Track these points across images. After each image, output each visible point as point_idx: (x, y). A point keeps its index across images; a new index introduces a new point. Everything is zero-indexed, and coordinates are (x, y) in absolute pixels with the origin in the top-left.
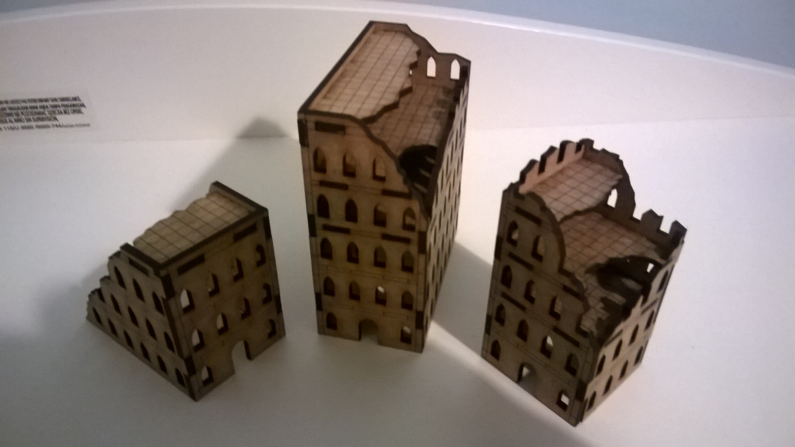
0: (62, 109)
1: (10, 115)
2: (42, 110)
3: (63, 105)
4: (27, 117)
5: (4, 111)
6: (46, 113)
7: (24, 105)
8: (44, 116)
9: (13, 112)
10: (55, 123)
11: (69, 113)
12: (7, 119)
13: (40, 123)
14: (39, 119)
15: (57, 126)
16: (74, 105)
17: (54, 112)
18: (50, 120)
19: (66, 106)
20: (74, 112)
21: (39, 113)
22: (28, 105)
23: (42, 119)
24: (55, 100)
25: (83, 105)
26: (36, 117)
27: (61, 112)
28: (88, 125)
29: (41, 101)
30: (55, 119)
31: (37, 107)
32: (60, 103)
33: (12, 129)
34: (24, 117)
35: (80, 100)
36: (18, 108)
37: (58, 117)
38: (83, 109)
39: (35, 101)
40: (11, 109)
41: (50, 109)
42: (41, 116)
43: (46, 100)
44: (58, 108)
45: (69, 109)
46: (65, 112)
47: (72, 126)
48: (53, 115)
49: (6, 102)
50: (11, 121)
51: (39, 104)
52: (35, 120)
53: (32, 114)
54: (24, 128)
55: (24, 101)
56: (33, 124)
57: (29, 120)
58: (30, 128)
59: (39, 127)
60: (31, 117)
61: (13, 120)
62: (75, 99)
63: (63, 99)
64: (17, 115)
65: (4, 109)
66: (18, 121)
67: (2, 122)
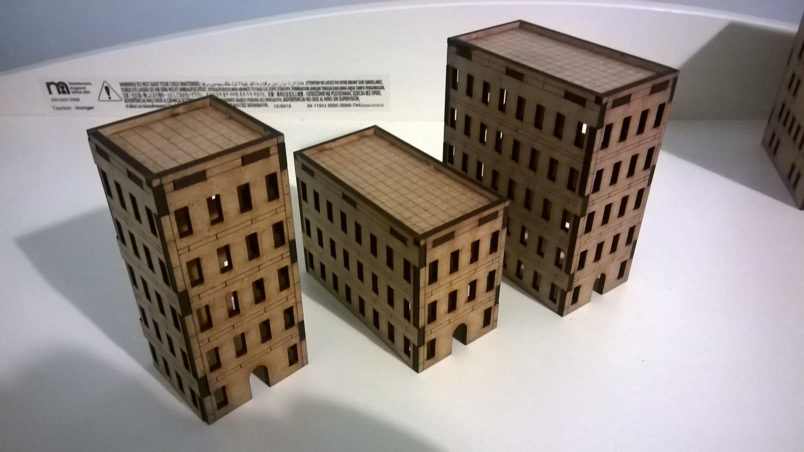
0: (365, 91)
1: (322, 94)
2: (349, 91)
3: (366, 87)
4: (335, 96)
5: (318, 91)
6: (352, 93)
7: (336, 85)
8: (349, 96)
9: (326, 91)
10: (356, 102)
11: (370, 95)
12: (319, 97)
13: (344, 102)
14: (344, 99)
15: (357, 105)
16: (376, 88)
17: (358, 94)
18: (353, 99)
19: (370, 88)
20: (374, 93)
21: (346, 93)
22: (340, 85)
23: (347, 99)
24: (362, 82)
25: (383, 88)
26: (342, 96)
27: (364, 94)
28: (382, 105)
29: (350, 82)
30: (358, 99)
31: (345, 88)
32: (365, 85)
33: (321, 106)
34: (333, 96)
35: (381, 83)
36: (331, 88)
37: (361, 97)
38: (382, 91)
39: (345, 82)
40: (325, 88)
41: (355, 90)
42: (346, 96)
43: (355, 82)
44: (362, 90)
45: (371, 90)
46: (367, 93)
47: (369, 106)
48: (357, 96)
49: (322, 83)
50: (321, 100)
51: (348, 85)
52: (340, 99)
53: (340, 93)
54: (330, 106)
55: (337, 82)
56: (339, 102)
57: (336, 99)
58: (336, 106)
59: (342, 105)
60: (338, 97)
61: (323, 99)
62: (378, 82)
63: (368, 82)
64: (328, 94)
65: (319, 88)
66: (328, 99)
67: (314, 100)
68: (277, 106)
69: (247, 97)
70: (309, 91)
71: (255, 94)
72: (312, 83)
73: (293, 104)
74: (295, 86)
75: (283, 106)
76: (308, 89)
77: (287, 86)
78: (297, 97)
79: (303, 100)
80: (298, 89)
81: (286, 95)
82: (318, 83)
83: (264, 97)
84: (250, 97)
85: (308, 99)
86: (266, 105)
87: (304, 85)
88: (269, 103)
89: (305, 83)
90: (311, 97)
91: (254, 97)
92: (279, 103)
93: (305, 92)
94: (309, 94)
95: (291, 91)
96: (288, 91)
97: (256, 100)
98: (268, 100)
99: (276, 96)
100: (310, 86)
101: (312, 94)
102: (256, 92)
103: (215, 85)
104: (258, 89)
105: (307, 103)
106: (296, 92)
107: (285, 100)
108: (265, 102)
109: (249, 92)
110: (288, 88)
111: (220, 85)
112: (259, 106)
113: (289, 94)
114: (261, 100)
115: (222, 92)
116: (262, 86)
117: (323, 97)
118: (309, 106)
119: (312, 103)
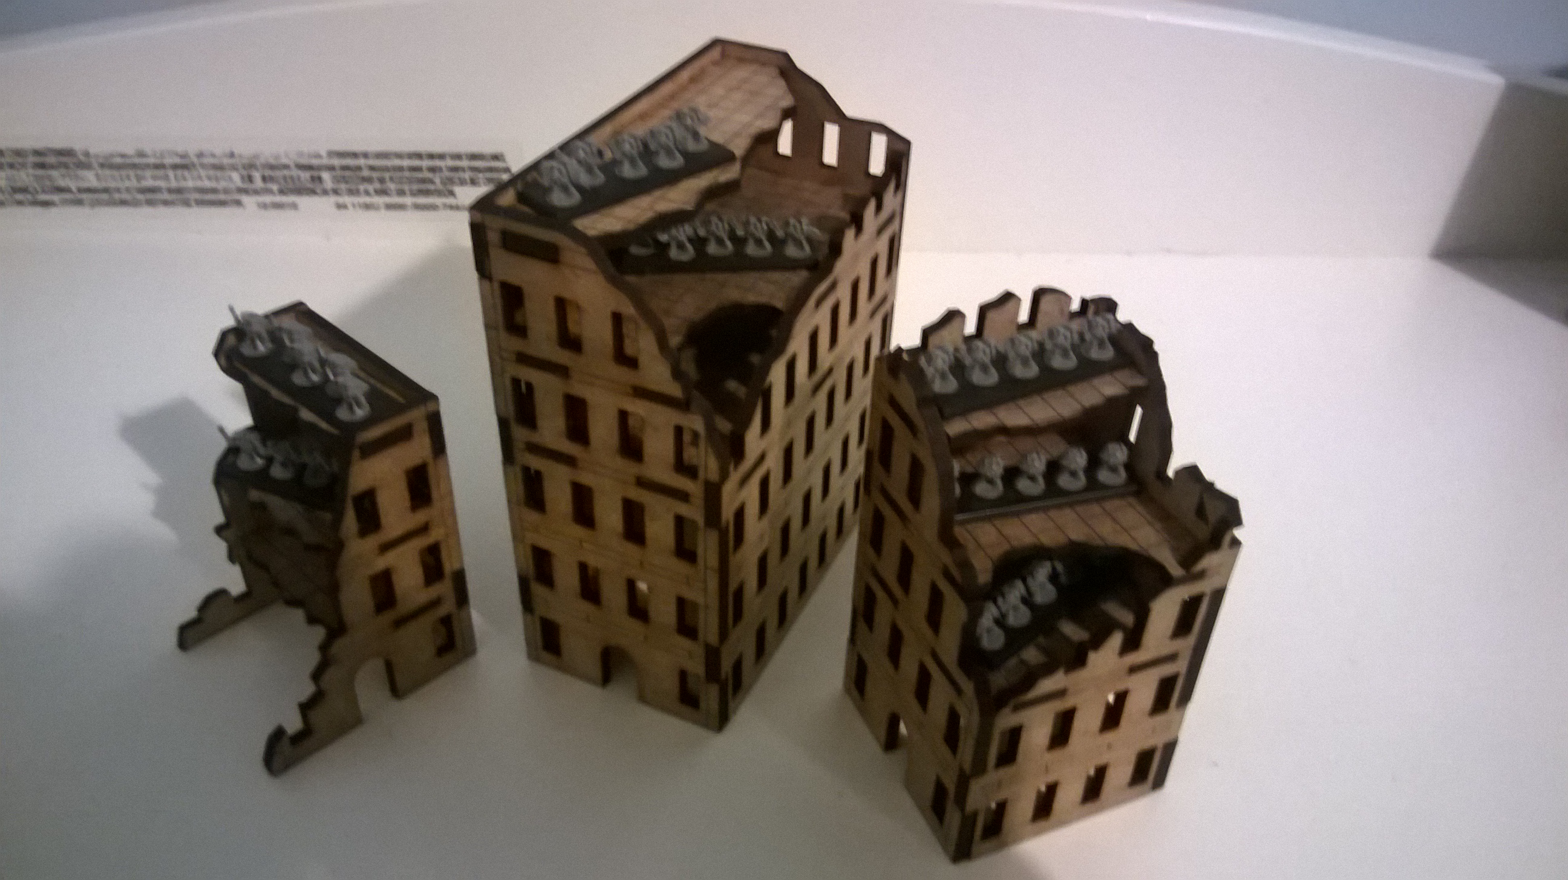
0: (467, 175)
1: (369, 180)
2: (429, 175)
3: (470, 168)
4: (399, 186)
5: (358, 173)
6: (437, 181)
7: (397, 162)
8: (431, 187)
9: (375, 175)
10: (450, 201)
11: (479, 185)
12: (362, 188)
13: (422, 200)
14: (421, 192)
15: (451, 208)
16: (491, 170)
17: (451, 181)
18: (439, 193)
19: (477, 169)
20: (490, 181)
21: (423, 181)
22: (406, 163)
23: (427, 193)
24: (458, 157)
26: (415, 187)
27: (465, 182)
29: (431, 156)
30: (452, 193)
31: (419, 169)
32: (465, 163)
33: (367, 207)
34: (393, 186)
35: (503, 160)
36: (386, 169)
37: (458, 190)
39: (419, 156)
40: (372, 168)
41: (447, 174)
42: (426, 186)
43: (441, 157)
44: (461, 174)
45: (481, 175)
46: (473, 182)
48: (450, 187)
49: (366, 155)
50: (367, 193)
51: (425, 163)
52: (413, 194)
53: (410, 181)
54: (389, 207)
55: (399, 156)
56: (408, 200)
57: (401, 193)
58: (401, 207)
59: (418, 207)
60: (406, 187)
61: (372, 191)
62: (496, 157)
63: (474, 157)
64: (382, 181)
65: (359, 168)
66: (382, 192)
67: (352, 192)
68: (264, 206)
69: (190, 184)
70: (339, 173)
71: (209, 178)
72: (341, 155)
73: (304, 201)
74: (304, 161)
75: (278, 206)
76: (331, 168)
77: (285, 161)
78: (310, 185)
79: (325, 192)
80: (310, 168)
81: (282, 181)
82: (355, 155)
83: (232, 186)
84: (199, 184)
85: (336, 192)
86: (238, 203)
87: (325, 161)
88: (246, 199)
89: (324, 153)
90: (343, 186)
91: (207, 184)
92: (268, 199)
93: (326, 176)
94: (337, 180)
95: (295, 172)
96: (286, 172)
97: (214, 191)
98: (240, 190)
99: (259, 183)
100: (336, 162)
101: (344, 180)
102: (212, 173)
103: (112, 156)
104: (219, 167)
105: (333, 199)
106: (305, 175)
107: (282, 192)
108: (237, 197)
109: (195, 173)
110: (286, 167)
111: (123, 156)
112: (222, 203)
113: (289, 181)
114: (226, 191)
115: (132, 173)
116: (226, 161)
117: (371, 188)
118: (341, 206)
119: (347, 200)
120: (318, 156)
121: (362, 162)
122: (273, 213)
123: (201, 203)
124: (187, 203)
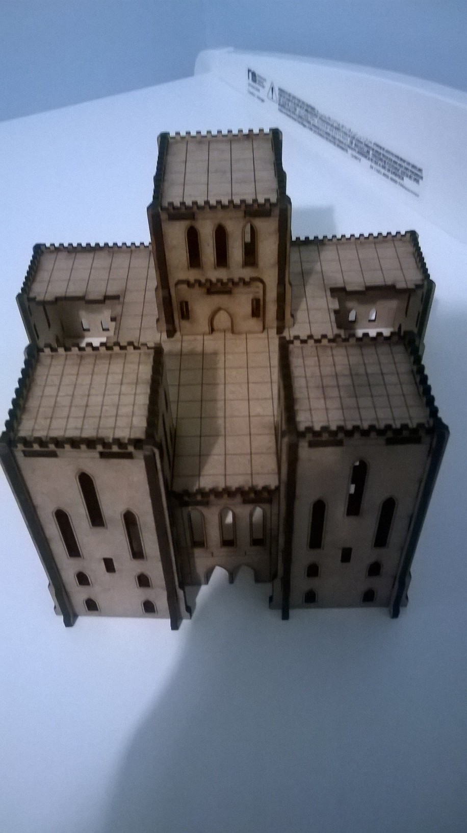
0: (409, 173)
1: (381, 160)
2: (398, 167)
3: (411, 171)
4: (389, 168)
5: (380, 156)
6: (400, 171)
7: (392, 157)
8: (398, 172)
9: (384, 159)
10: (401, 182)
11: (411, 179)
12: (379, 162)
14: (394, 173)
15: (401, 184)
16: (417, 175)
17: (403, 173)
18: (399, 177)
19: (413, 172)
22: (394, 159)
23: (396, 175)
24: (409, 164)
25: (421, 177)
26: (394, 171)
27: (408, 176)
30: (403, 179)
31: (396, 163)
32: (410, 168)
33: (379, 171)
35: (422, 173)
37: (405, 178)
38: (420, 181)
40: (384, 155)
41: (403, 169)
42: (396, 172)
43: (404, 161)
44: (407, 172)
45: (413, 175)
46: (410, 177)
47: (408, 189)
48: (402, 175)
49: (384, 149)
50: (380, 165)
51: (399, 162)
53: (392, 167)
55: (392, 154)
56: (390, 175)
57: (389, 171)
58: (387, 177)
60: (391, 169)
62: (420, 170)
63: (413, 166)
64: (385, 162)
65: (380, 154)
66: (384, 167)
67: (375, 163)
68: (352, 156)
69: (337, 136)
70: (374, 153)
71: (343, 137)
72: (378, 146)
73: (363, 159)
74: (366, 143)
75: (356, 158)
76: (373, 150)
77: (362, 140)
78: (365, 154)
79: (369, 159)
80: (368, 146)
81: (360, 148)
82: (381, 148)
83: (347, 143)
85: (372, 160)
86: (346, 151)
87: (372, 146)
88: (349, 150)
89: (373, 142)
90: (374, 159)
91: (341, 139)
92: (354, 153)
93: (371, 152)
94: (373, 155)
95: (364, 146)
97: (342, 142)
98: (348, 146)
99: (354, 145)
100: (376, 148)
101: (375, 156)
102: (343, 134)
103: (323, 116)
104: (346, 134)
105: (369, 163)
106: (366, 149)
107: (358, 152)
108: (346, 148)
109: (339, 132)
112: (342, 149)
114: (345, 144)
116: (348, 132)
118: (372, 167)
119: (373, 165)
120: (371, 142)
121: (382, 151)
122: (353, 159)
123: (338, 146)
124: (334, 144)
